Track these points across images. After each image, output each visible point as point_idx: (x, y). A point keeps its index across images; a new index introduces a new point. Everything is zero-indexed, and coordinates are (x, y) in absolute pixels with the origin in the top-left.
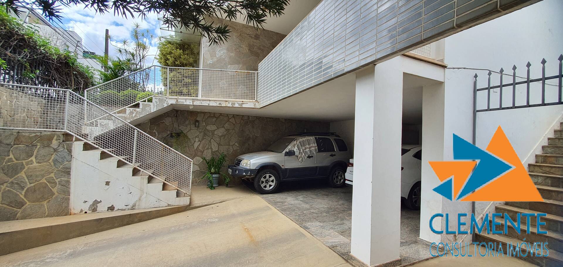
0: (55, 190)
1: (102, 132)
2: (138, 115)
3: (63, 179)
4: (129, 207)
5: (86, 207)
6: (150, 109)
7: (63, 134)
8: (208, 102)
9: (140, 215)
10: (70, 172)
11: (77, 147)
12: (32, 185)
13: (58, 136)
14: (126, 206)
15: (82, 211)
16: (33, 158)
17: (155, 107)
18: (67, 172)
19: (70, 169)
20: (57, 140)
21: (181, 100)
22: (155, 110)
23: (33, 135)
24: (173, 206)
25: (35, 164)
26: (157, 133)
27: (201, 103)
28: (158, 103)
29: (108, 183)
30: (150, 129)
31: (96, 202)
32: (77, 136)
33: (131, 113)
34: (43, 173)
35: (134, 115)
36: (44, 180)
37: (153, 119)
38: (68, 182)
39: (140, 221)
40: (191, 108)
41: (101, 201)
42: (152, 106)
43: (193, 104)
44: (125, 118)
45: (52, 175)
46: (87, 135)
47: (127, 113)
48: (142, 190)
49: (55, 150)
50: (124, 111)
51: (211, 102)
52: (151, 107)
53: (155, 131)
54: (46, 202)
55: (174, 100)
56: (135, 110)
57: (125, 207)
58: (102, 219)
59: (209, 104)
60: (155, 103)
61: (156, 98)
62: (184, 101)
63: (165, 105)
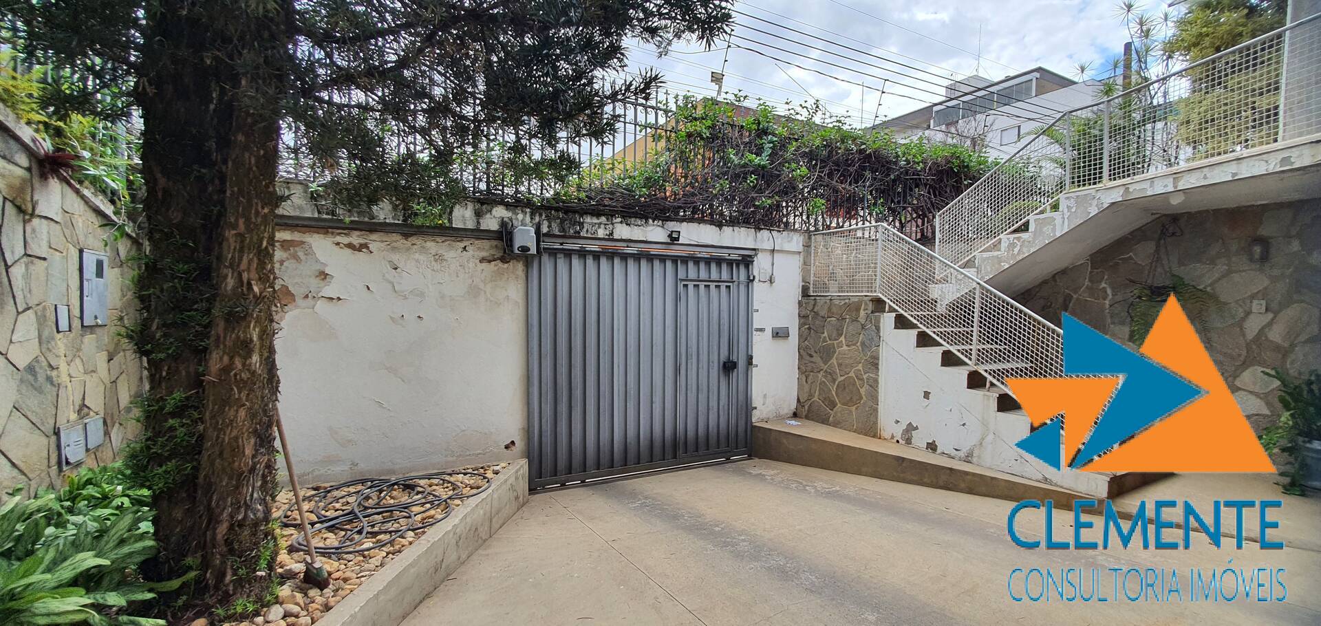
0: (863, 391)
1: (959, 295)
2: (1025, 250)
3: (871, 375)
4: (962, 454)
5: (898, 431)
6: (1054, 230)
7: (872, 300)
8: (1233, 168)
9: (969, 477)
10: (877, 364)
11: (888, 320)
12: (843, 378)
13: (866, 304)
14: (956, 450)
15: (893, 437)
16: (842, 338)
17: (1066, 221)
18: (874, 364)
19: (878, 359)
20: (864, 310)
21: (1137, 186)
22: (1066, 230)
23: (843, 302)
24: (1056, 485)
25: (845, 348)
26: (1109, 291)
27: (1205, 177)
28: (1073, 210)
29: (927, 395)
30: (1090, 281)
31: (911, 428)
32: (891, 304)
33: (1012, 246)
34: (851, 361)
35: (1016, 250)
36: (852, 374)
37: (1100, 251)
38: (876, 381)
39: (970, 491)
40: (1175, 201)
41: (916, 428)
42: (1058, 221)
43: (1176, 187)
44: (999, 260)
45: (860, 367)
46: (936, 302)
47: (1003, 249)
48: (985, 424)
49: (863, 326)
50: (996, 246)
51: (1244, 163)
52: (1055, 225)
53: (1103, 285)
54: (854, 408)
55: (1117, 189)
56: (1018, 239)
57: (954, 453)
58: (903, 459)
59: (1234, 174)
60: (1066, 211)
61: (1067, 198)
62: (1146, 185)
63: (1094, 211)
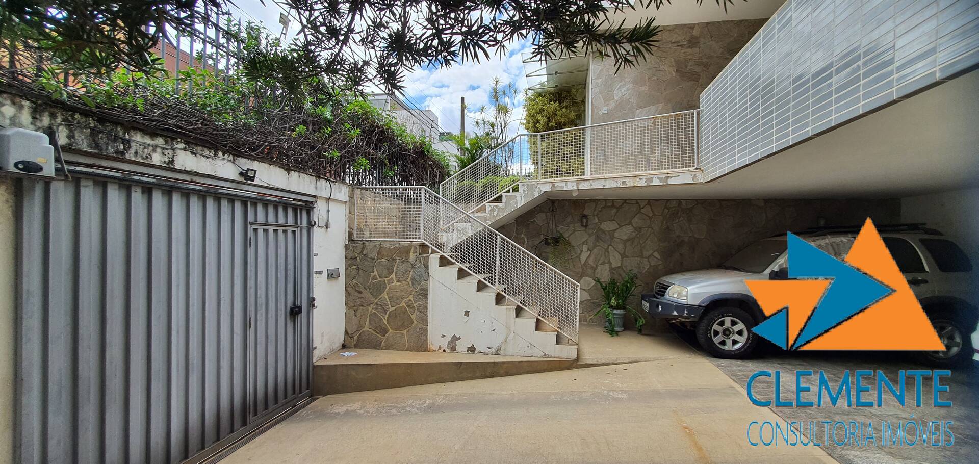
0: (413, 317)
1: (459, 241)
2: (500, 214)
3: (421, 303)
4: (493, 350)
5: (444, 343)
6: (516, 203)
7: (420, 246)
8: (603, 182)
9: (506, 365)
10: (427, 294)
11: (434, 260)
12: (394, 308)
13: (415, 248)
14: (489, 348)
15: (440, 348)
16: (393, 276)
17: (523, 198)
18: (424, 294)
19: (427, 290)
20: (414, 253)
21: (559, 184)
22: (523, 204)
23: (393, 247)
24: (551, 357)
25: (395, 283)
26: (526, 239)
27: (591, 185)
28: (526, 192)
29: (467, 313)
30: (517, 233)
31: (455, 339)
32: (433, 247)
33: (492, 210)
34: (402, 294)
35: (495, 213)
36: (403, 304)
37: (521, 216)
38: (426, 308)
39: (507, 374)
40: (574, 194)
41: (460, 338)
42: (518, 198)
43: (578, 188)
44: (485, 219)
45: (411, 298)
46: (444, 246)
47: (487, 212)
48: (508, 328)
49: (413, 266)
50: (483, 209)
51: (608, 181)
52: (516, 200)
53: (523, 236)
54: (406, 331)
55: (548, 184)
56: (496, 206)
57: (487, 351)
58: (461, 363)
59: (604, 186)
60: (522, 192)
61: (523, 185)
62: (563, 184)
63: (537, 195)
